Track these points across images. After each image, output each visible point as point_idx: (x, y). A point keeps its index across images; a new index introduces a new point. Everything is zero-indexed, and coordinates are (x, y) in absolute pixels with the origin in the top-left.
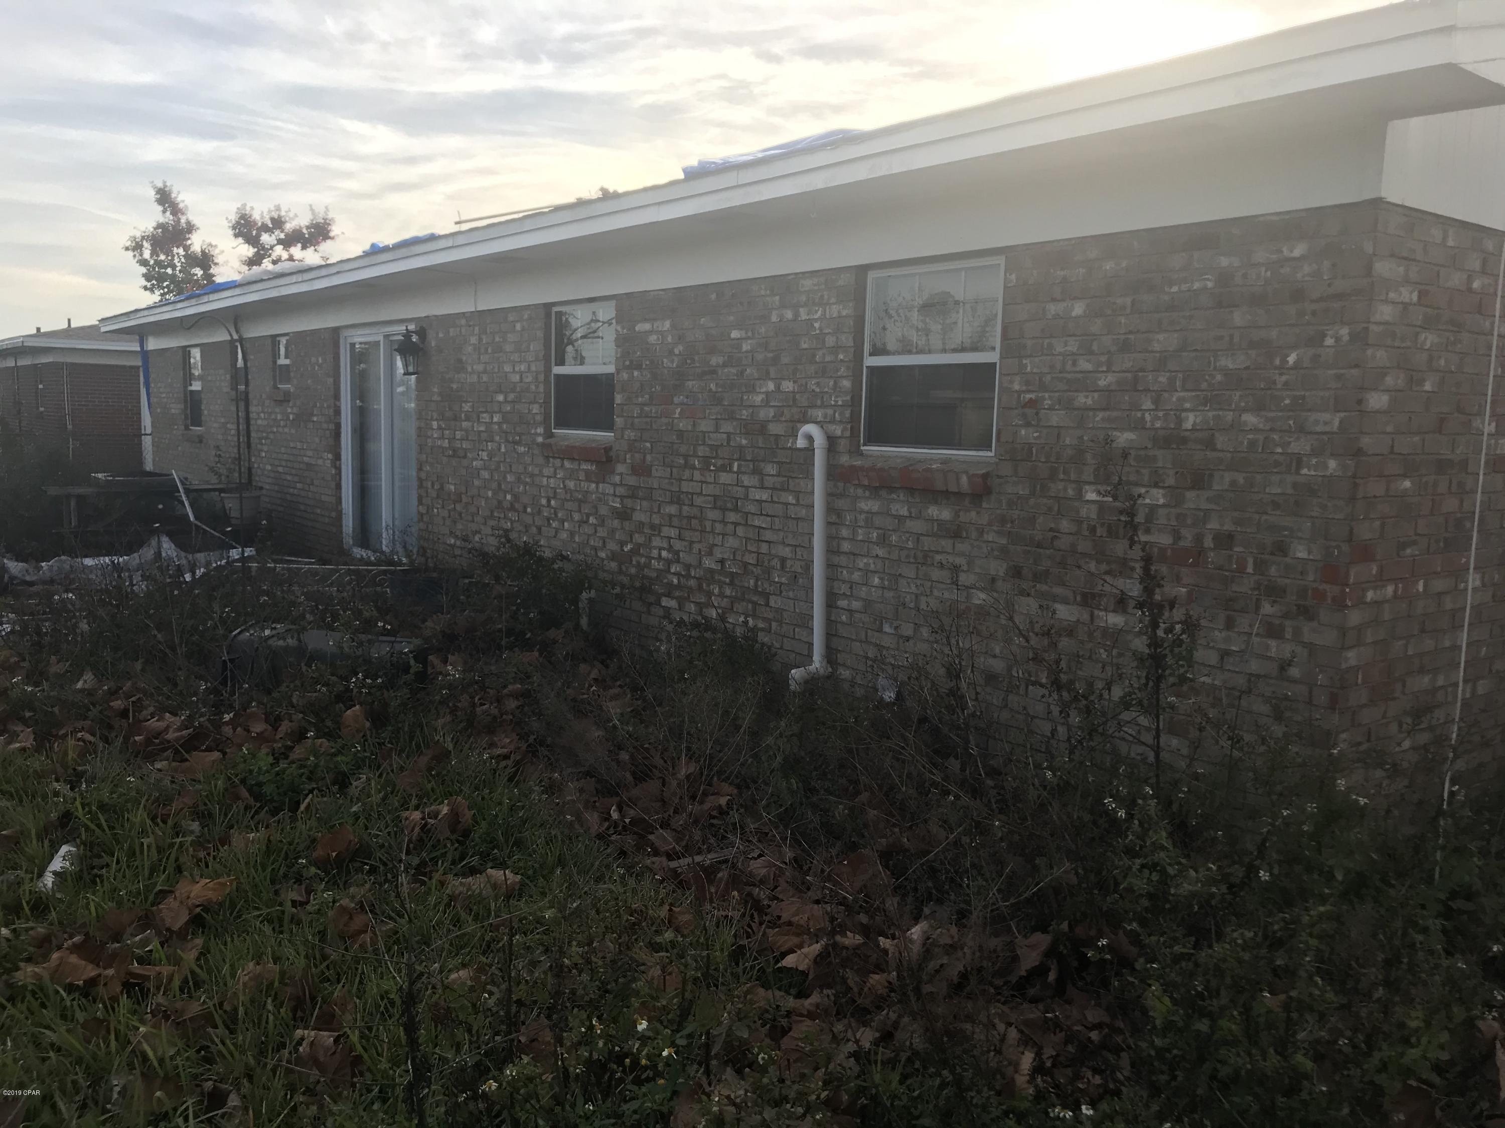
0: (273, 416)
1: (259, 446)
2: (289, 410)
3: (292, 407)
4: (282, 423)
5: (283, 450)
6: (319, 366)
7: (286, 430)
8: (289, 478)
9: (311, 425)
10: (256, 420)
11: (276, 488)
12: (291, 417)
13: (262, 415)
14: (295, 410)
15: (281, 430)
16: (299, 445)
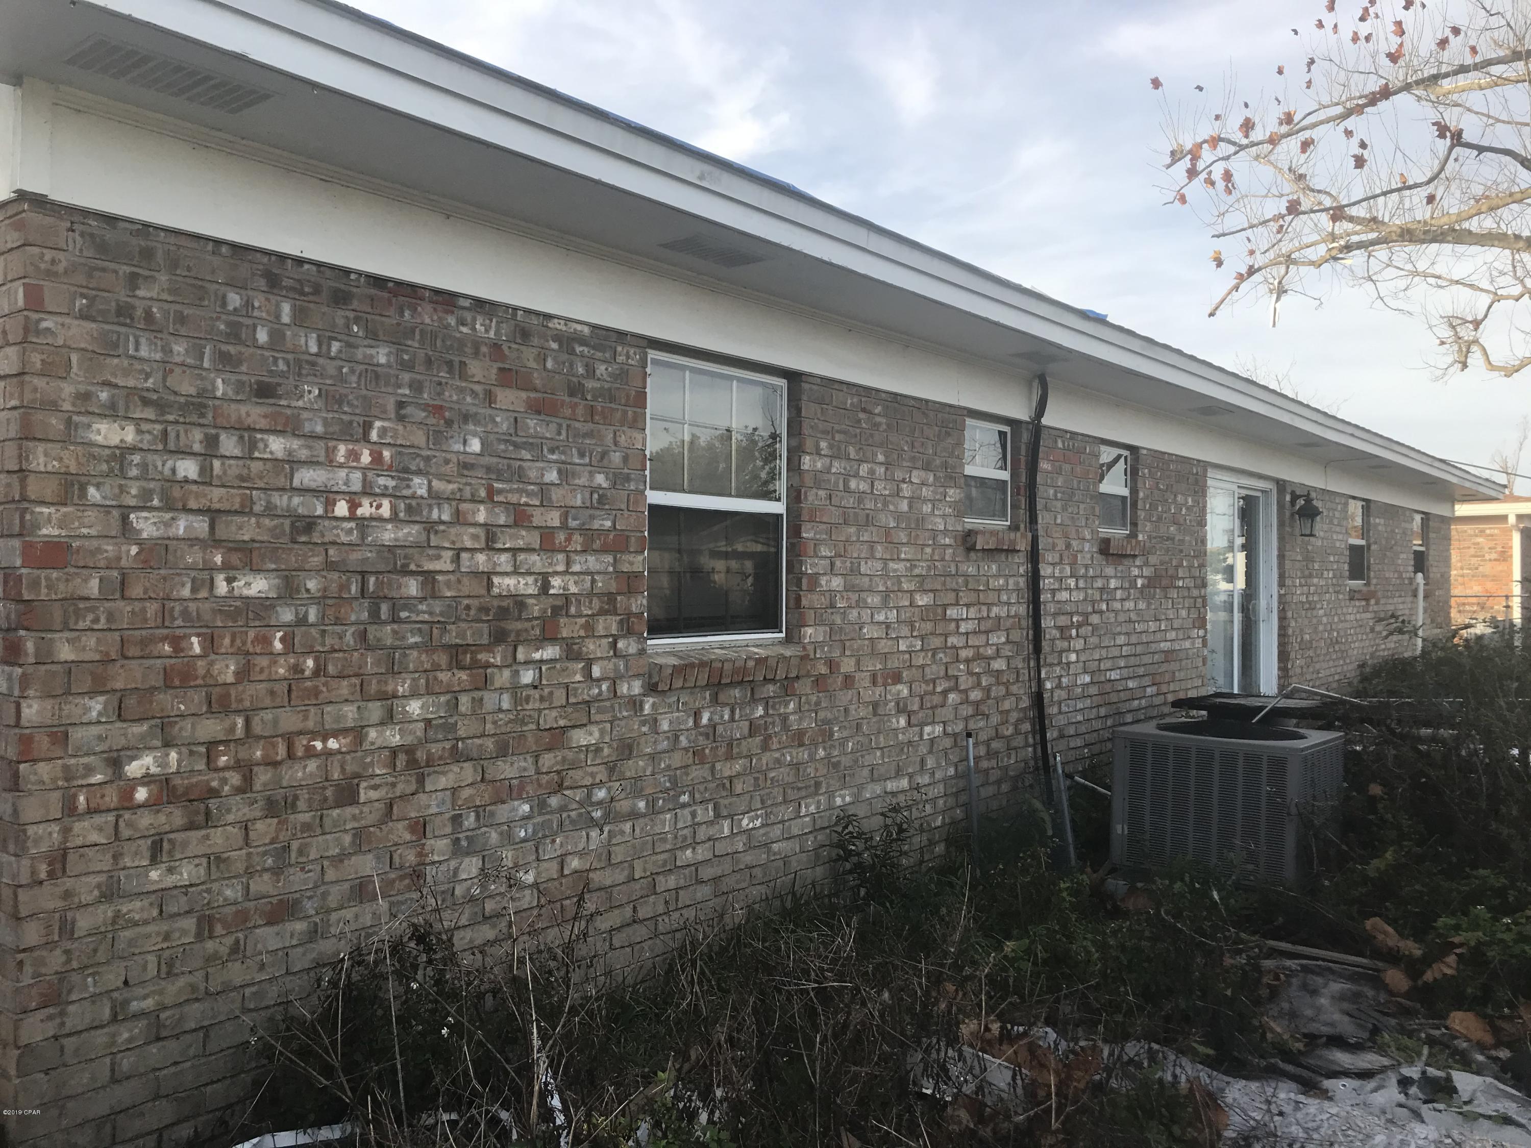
0: (1099, 583)
1: (1061, 644)
2: (1136, 572)
3: (1140, 567)
4: (1119, 594)
5: (1121, 640)
6: (1187, 509)
7: (1130, 605)
8: (1131, 684)
9: (1174, 594)
10: (1053, 592)
11: (1103, 711)
12: (1140, 582)
13: (1072, 582)
14: (1147, 572)
15: (1117, 605)
16: (1153, 626)
